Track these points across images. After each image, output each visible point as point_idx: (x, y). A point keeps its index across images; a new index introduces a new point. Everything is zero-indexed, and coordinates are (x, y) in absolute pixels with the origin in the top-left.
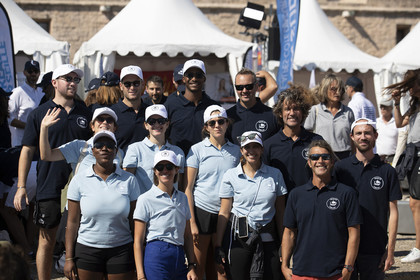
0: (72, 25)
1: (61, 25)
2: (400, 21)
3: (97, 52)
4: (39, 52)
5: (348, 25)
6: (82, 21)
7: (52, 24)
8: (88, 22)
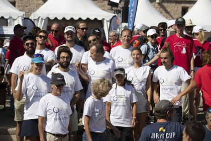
0: (26, 5)
1: (21, 5)
2: (184, 5)
3: (39, 17)
4: (11, 17)
5: (159, 6)
6: (31, 3)
7: (16, 4)
8: (34, 4)
